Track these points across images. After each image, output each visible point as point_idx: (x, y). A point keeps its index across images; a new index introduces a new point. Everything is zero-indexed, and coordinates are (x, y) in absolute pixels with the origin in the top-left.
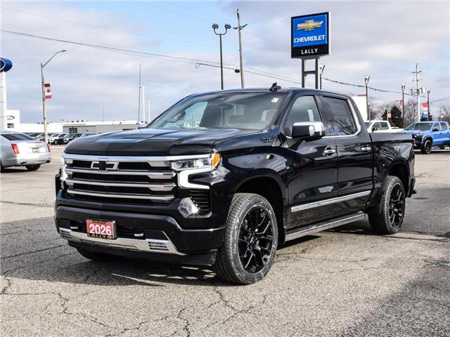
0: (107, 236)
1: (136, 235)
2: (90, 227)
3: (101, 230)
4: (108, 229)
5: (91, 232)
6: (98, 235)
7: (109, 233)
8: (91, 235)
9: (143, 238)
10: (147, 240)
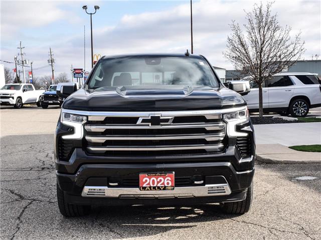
0: (165, 187)
1: (196, 182)
2: (144, 180)
3: (158, 183)
4: (168, 180)
5: (144, 185)
6: (154, 188)
7: (168, 183)
8: (144, 188)
9: (203, 185)
10: (206, 186)
